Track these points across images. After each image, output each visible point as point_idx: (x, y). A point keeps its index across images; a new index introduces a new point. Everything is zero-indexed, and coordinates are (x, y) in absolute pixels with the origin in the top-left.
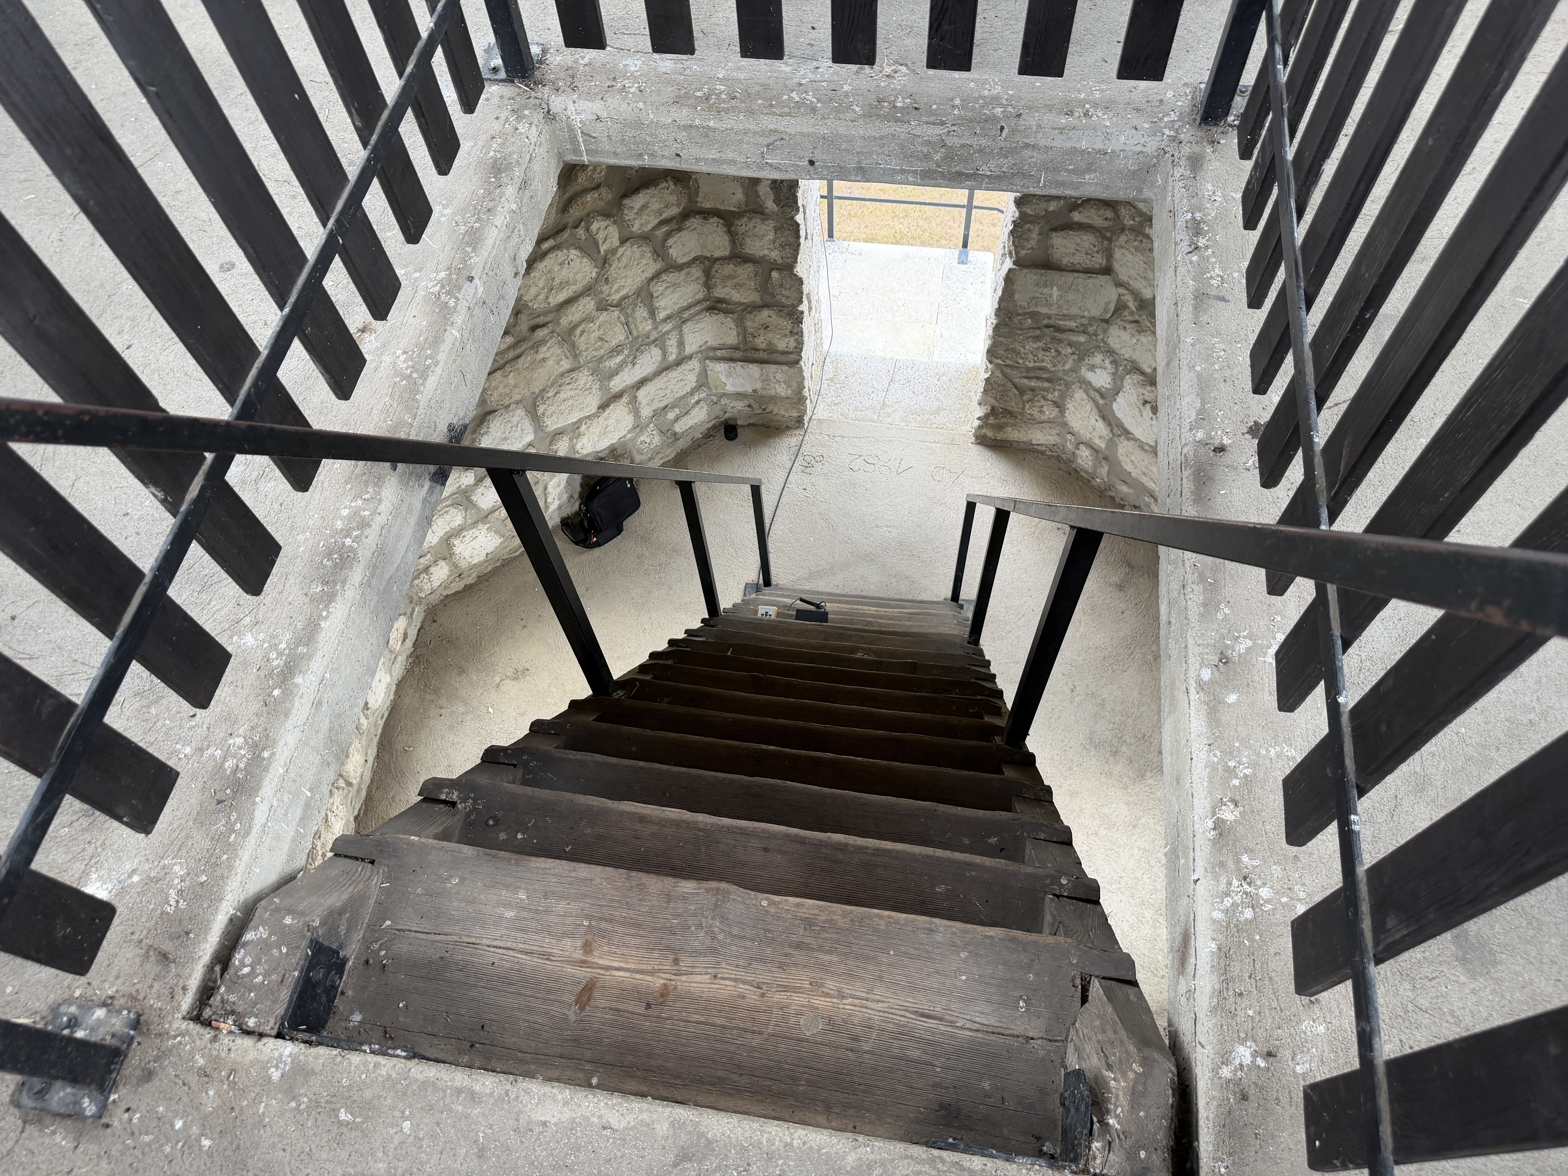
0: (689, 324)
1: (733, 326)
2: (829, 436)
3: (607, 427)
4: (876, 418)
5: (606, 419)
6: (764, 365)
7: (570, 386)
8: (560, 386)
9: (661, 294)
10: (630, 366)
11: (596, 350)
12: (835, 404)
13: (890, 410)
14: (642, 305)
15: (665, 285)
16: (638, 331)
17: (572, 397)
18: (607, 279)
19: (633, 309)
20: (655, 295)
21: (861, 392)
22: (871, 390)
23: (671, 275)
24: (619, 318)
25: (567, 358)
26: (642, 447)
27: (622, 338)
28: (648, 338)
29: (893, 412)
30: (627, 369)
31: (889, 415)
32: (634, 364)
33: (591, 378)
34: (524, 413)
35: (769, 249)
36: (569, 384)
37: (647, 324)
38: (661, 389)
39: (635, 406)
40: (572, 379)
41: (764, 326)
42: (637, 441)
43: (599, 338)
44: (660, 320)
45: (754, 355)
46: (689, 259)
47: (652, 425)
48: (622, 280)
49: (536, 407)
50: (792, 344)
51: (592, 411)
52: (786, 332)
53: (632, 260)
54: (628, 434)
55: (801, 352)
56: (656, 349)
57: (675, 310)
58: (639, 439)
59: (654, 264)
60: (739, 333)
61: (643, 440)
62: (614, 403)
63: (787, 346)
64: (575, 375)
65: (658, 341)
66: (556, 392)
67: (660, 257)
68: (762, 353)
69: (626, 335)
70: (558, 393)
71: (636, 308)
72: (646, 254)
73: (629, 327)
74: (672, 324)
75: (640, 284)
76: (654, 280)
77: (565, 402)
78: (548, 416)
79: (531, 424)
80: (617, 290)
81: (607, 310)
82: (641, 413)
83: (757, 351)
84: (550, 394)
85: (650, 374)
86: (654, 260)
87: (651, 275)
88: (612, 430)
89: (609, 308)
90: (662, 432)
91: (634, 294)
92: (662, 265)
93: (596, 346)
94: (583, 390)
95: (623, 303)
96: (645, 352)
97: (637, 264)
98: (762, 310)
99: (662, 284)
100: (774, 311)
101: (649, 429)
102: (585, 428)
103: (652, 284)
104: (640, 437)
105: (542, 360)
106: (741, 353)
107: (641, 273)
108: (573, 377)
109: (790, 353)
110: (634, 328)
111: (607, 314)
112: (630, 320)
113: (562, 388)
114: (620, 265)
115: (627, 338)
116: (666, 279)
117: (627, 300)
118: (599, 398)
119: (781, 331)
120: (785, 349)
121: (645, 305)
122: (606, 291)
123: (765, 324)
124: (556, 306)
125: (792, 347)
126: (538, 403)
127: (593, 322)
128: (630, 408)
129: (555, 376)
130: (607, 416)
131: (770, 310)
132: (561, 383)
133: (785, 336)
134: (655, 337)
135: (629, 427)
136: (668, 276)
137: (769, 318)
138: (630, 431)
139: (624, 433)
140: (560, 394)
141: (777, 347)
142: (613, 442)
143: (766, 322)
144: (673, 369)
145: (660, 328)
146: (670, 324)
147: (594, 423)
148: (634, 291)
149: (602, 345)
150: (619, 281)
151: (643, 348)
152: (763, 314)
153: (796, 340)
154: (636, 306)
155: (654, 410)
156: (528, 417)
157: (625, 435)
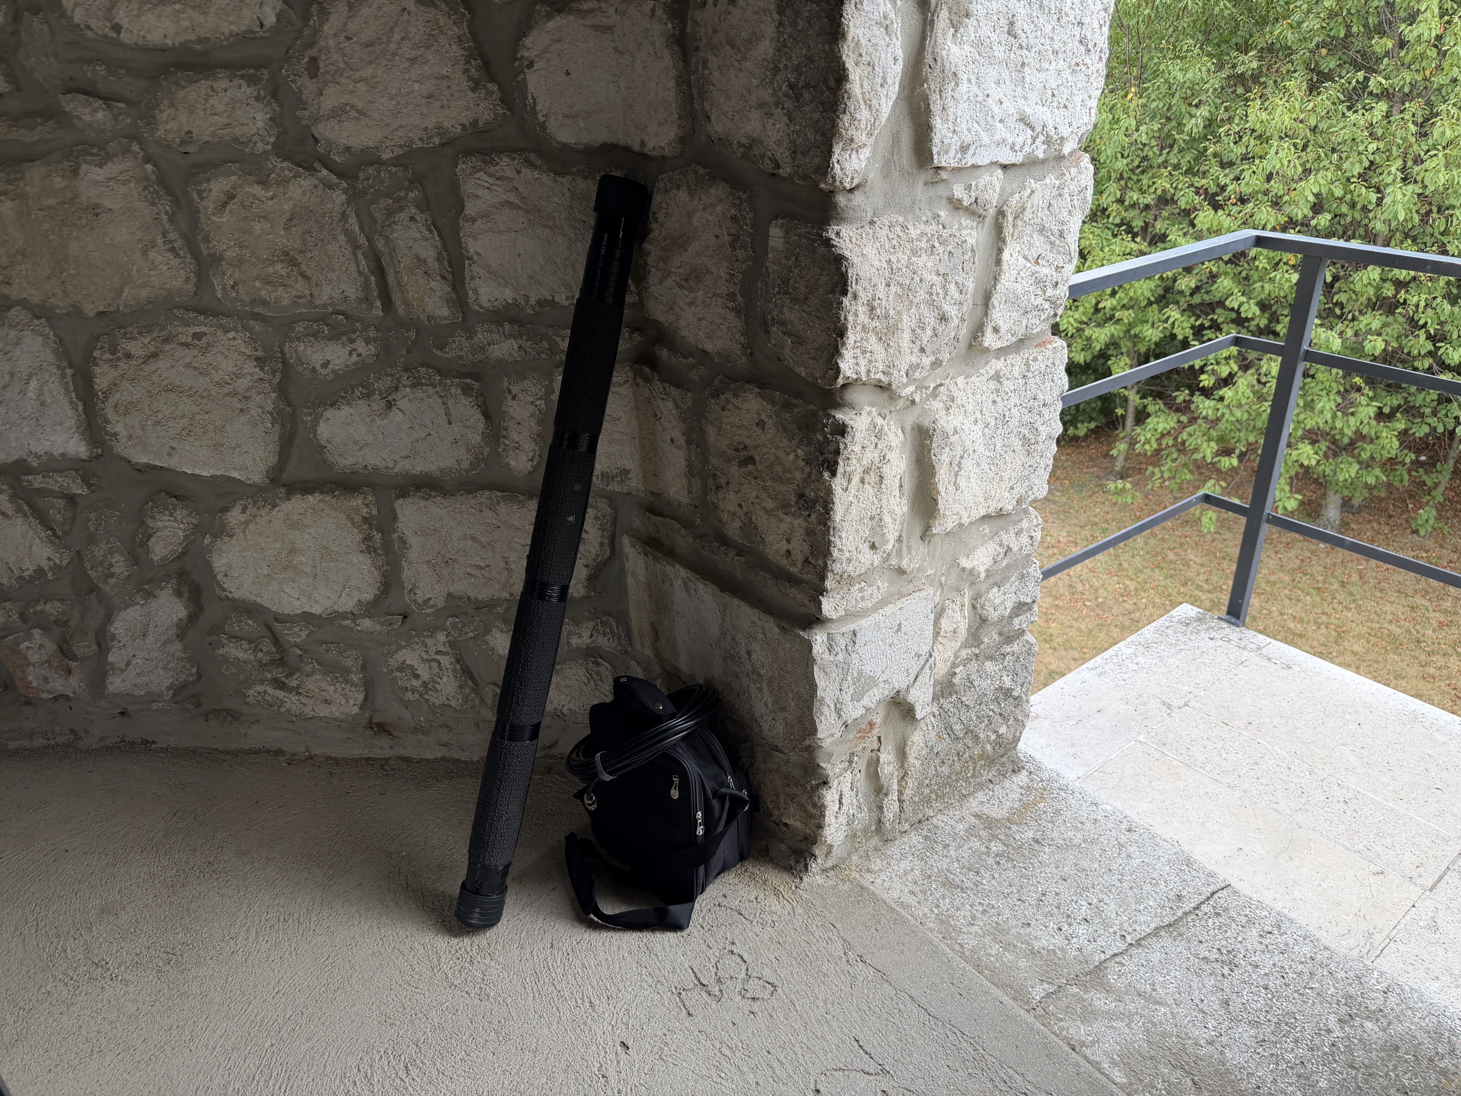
1: (681, 440)
2: (848, 946)
3: (292, 551)
4: (1038, 992)
7: (187, 356)
8: (166, 341)
9: (485, 216)
10: (378, 405)
11: (267, 281)
12: (948, 884)
13: (1100, 1001)
14: (421, 217)
15: (503, 193)
16: (407, 304)
17: (193, 394)
18: (314, 60)
19: (390, 213)
20: (471, 208)
21: (1050, 897)
22: (1085, 911)
23: (528, 173)
24: (344, 217)
25: (172, 250)
26: (403, 680)
27: (353, 292)
28: (441, 348)
29: (1111, 1016)
30: (362, 405)
31: (1088, 1015)
32: (389, 405)
33: (250, 367)
34: (49, 356)
35: (761, 105)
36: (187, 345)
37: (439, 293)
38: (474, 539)
39: (387, 543)
40: (197, 336)
41: (743, 454)
42: (391, 654)
43: (286, 254)
44: (480, 306)
45: (717, 557)
46: (586, 139)
47: (441, 637)
48: (361, 87)
49: (89, 360)
50: (799, 547)
51: (257, 476)
52: (789, 491)
53: (397, 37)
54: (362, 616)
55: (822, 591)
56: (464, 401)
57: (533, 301)
58: (396, 652)
59: (470, 94)
60: (690, 466)
61: (408, 662)
62: (321, 493)
63: (788, 552)
64: (203, 329)
65: (476, 377)
66: (152, 349)
67: (492, 80)
68: (732, 553)
69: (366, 288)
70: (155, 355)
71: (403, 216)
72: (443, 40)
73: (380, 271)
74: (520, 347)
75: (421, 139)
76: (468, 153)
77: (172, 396)
78: (122, 409)
79: (71, 402)
80: (339, 113)
81: (310, 169)
82: (407, 575)
83: (724, 541)
84: (136, 347)
85: (443, 471)
86: (470, 78)
87: (459, 128)
88: (308, 569)
89: (317, 165)
90: (467, 672)
91: (397, 162)
92: (495, 114)
93: (270, 269)
94: (226, 390)
95: (362, 175)
96: (430, 390)
97: (413, 60)
98: (745, 391)
99: (491, 181)
100: (773, 403)
101: (430, 642)
102: (235, 517)
103: (461, 166)
104: (400, 648)
105: (96, 210)
106: (691, 540)
107: (424, 101)
108: (197, 329)
109: (794, 581)
110: (391, 278)
111: (307, 182)
112: (381, 245)
113: (167, 347)
114: (351, 27)
115: (367, 300)
116: (509, 173)
117: (370, 170)
118: (274, 447)
119: (780, 487)
120: (784, 562)
121: (434, 225)
122: (307, 95)
123: (746, 447)
124: (137, 48)
125: (799, 557)
126: (97, 354)
127: (264, 183)
128: (368, 538)
129: (144, 294)
130: (296, 517)
131: (763, 398)
132: (164, 328)
133: (784, 506)
134: (461, 357)
135: (368, 596)
136: (519, 172)
137: (757, 424)
138: (370, 609)
139: (347, 604)
140: (162, 364)
141: (763, 542)
142: (313, 611)
143: (748, 441)
144: (520, 502)
145: (481, 337)
146: (513, 343)
147: (262, 512)
148: (398, 152)
149: (289, 277)
150: (351, 87)
151: (423, 370)
152: (746, 405)
153: (810, 533)
154: (401, 209)
155: (449, 595)
156: (63, 376)
157: (353, 616)
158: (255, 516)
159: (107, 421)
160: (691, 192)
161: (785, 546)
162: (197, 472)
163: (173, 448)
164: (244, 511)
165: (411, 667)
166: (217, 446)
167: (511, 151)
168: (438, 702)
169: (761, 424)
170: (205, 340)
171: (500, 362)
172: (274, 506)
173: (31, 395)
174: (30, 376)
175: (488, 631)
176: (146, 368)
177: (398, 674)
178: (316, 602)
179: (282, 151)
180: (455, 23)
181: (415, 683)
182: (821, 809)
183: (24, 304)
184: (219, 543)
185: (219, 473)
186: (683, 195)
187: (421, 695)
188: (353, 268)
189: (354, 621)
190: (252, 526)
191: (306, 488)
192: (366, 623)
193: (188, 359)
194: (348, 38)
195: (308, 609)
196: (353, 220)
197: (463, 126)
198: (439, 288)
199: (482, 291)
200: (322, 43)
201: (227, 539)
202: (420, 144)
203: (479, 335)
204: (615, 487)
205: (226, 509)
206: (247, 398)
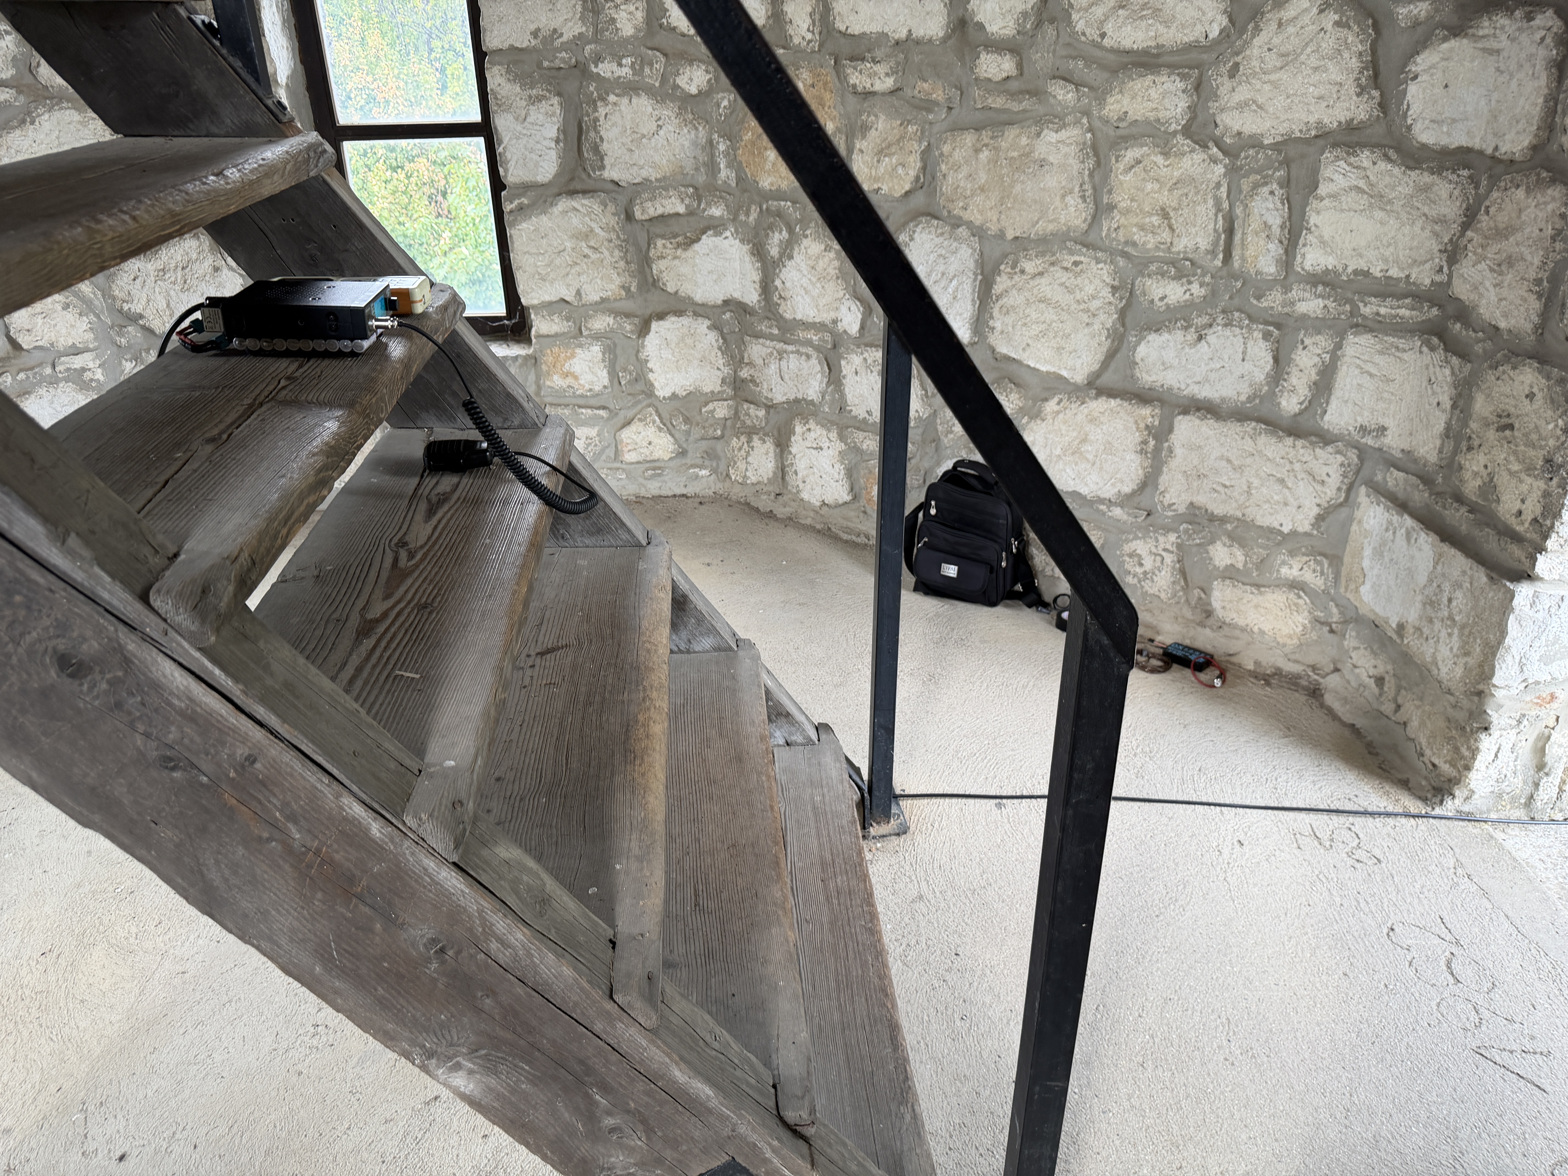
0: (1365, 340)
1: (1447, 404)
3: (1084, 441)
5: (1092, 420)
6: (1446, 548)
7: (1064, 277)
8: (1053, 264)
9: (1333, 196)
10: (1191, 337)
11: (1142, 228)
14: (1279, 192)
15: (1355, 179)
16: (1243, 259)
17: (1057, 306)
18: (1237, 65)
19: (1256, 186)
20: (1323, 190)
23: (1383, 165)
24: (1218, 185)
25: (1083, 198)
27: (1204, 244)
28: (1258, 298)
30: (1179, 334)
32: (1200, 338)
34: (971, 264)
36: (1066, 269)
37: (1272, 254)
38: (1229, 461)
39: (1157, 450)
40: (1076, 264)
41: (1504, 421)
42: (1127, 541)
43: (1163, 209)
44: (1303, 269)
45: (1447, 512)
46: (1444, 141)
47: (1172, 537)
48: (1267, 87)
49: (996, 271)
50: (1532, 509)
51: (1079, 377)
52: (1537, 457)
53: (1309, 50)
54: (1116, 504)
55: (1541, 549)
56: (1262, 344)
57: (1350, 270)
58: (1132, 540)
59: (1355, 98)
60: (1448, 428)
61: (1138, 552)
62: (1122, 399)
63: (1520, 513)
64: (1082, 259)
65: (1278, 326)
66: (1040, 269)
67: (1376, 87)
68: (1463, 510)
69: (1215, 244)
70: (1041, 274)
71: (1265, 190)
72: (1346, 55)
73: (1230, 231)
74: (1325, 306)
75: (1301, 131)
76: (1335, 145)
77: (1042, 305)
78: (1005, 310)
79: (973, 300)
80: (1242, 106)
81: (1205, 147)
82: (1164, 479)
83: (1459, 498)
84: (1030, 266)
85: (1223, 400)
86: (1359, 86)
87: (1335, 124)
88: (1090, 457)
89: (1211, 144)
90: (1183, 573)
91: (1276, 147)
92: (1371, 116)
93: (1147, 220)
94: (1082, 307)
95: (1243, 155)
96: (1237, 331)
97: (1316, 69)
98: (1524, 365)
99: (1348, 169)
100: (1548, 378)
101: (1161, 539)
102: (1051, 406)
103: (1327, 154)
104: (1136, 538)
105: (1042, 163)
106: (1426, 495)
107: (1313, 101)
108: (1077, 258)
109: (1516, 538)
110: (1237, 237)
111: (1199, 156)
112: (1239, 211)
113: (1052, 269)
114: (1276, 41)
115: (1213, 253)
116: (1366, 163)
117: (1251, 152)
118: (1100, 357)
119: (1532, 453)
120: (1513, 522)
121: (1288, 200)
122: (1223, 91)
123: (1509, 416)
124: (1112, 50)
125: (1528, 517)
126: (1002, 267)
127: (1166, 155)
128: (1145, 442)
129: (1051, 227)
130: (1096, 414)
131: (1540, 372)
132: (1054, 254)
133: (1529, 470)
134: (1273, 308)
135: (1127, 489)
136: (1374, 163)
137: (1527, 396)
138: (1125, 500)
139: (1109, 492)
140: (1044, 281)
141: (1498, 501)
142: (1082, 491)
143: (1512, 410)
144: (1279, 437)
145: (1294, 294)
146: (1321, 302)
147: (1073, 406)
148: (1279, 139)
149: (1159, 227)
150: (1258, 87)
151: (1236, 314)
152: (1521, 377)
153: (1546, 494)
154: (1266, 184)
155: (1191, 504)
156: (975, 280)
157: (1110, 503)
158: (1066, 409)
159: (992, 317)
160: (1528, 191)
161: (1518, 505)
162: (1038, 366)
163: (1028, 345)
164: (1058, 403)
165: (1139, 556)
166: (1059, 349)
167: (1373, 146)
168: (1151, 591)
169: (1531, 396)
170: (1080, 267)
171: (1304, 317)
172: (1083, 403)
173: (950, 290)
174: (955, 276)
175: (1212, 542)
176: (1031, 282)
177: (1127, 559)
178: (1086, 484)
179: (1187, 131)
180: (1361, 42)
181: (1139, 570)
182: (1474, 752)
183: (969, 225)
184: (1032, 424)
185: (1053, 370)
186: (1520, 193)
187: (1139, 582)
188: (1211, 226)
189: (1108, 507)
190: (1061, 416)
191: (1111, 393)
192: (1117, 512)
193: (1064, 280)
194: (1270, 50)
195: (1078, 489)
196: (1224, 189)
197: (1340, 123)
198: (1275, 249)
199: (1308, 256)
200: (1248, 52)
201: (1039, 422)
202: (1299, 135)
203: (1294, 292)
204: (1369, 441)
205: (1046, 400)
206: (1094, 315)
